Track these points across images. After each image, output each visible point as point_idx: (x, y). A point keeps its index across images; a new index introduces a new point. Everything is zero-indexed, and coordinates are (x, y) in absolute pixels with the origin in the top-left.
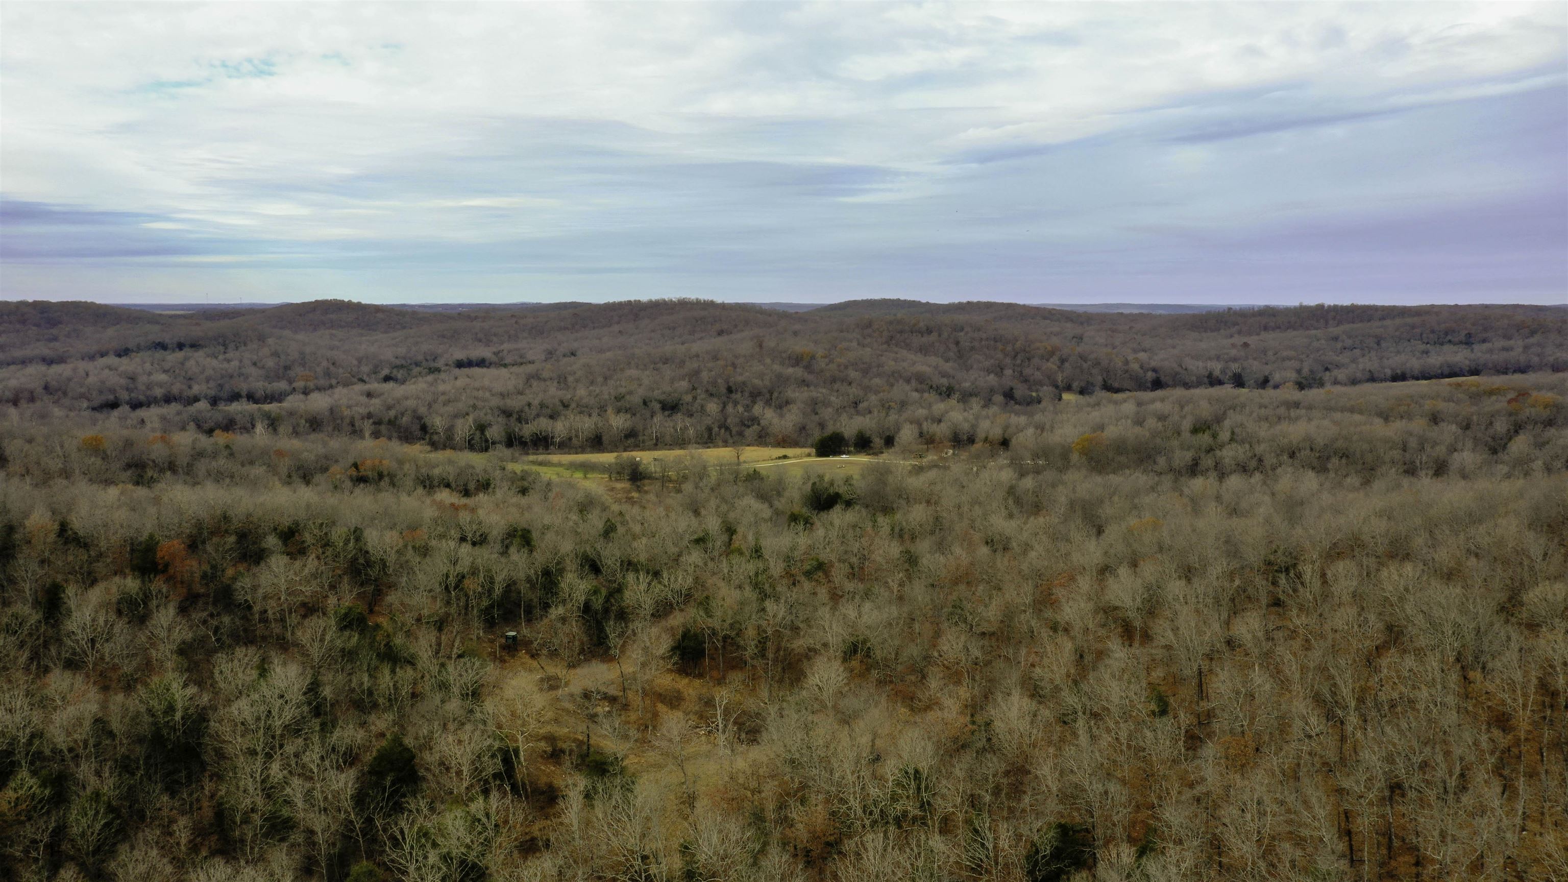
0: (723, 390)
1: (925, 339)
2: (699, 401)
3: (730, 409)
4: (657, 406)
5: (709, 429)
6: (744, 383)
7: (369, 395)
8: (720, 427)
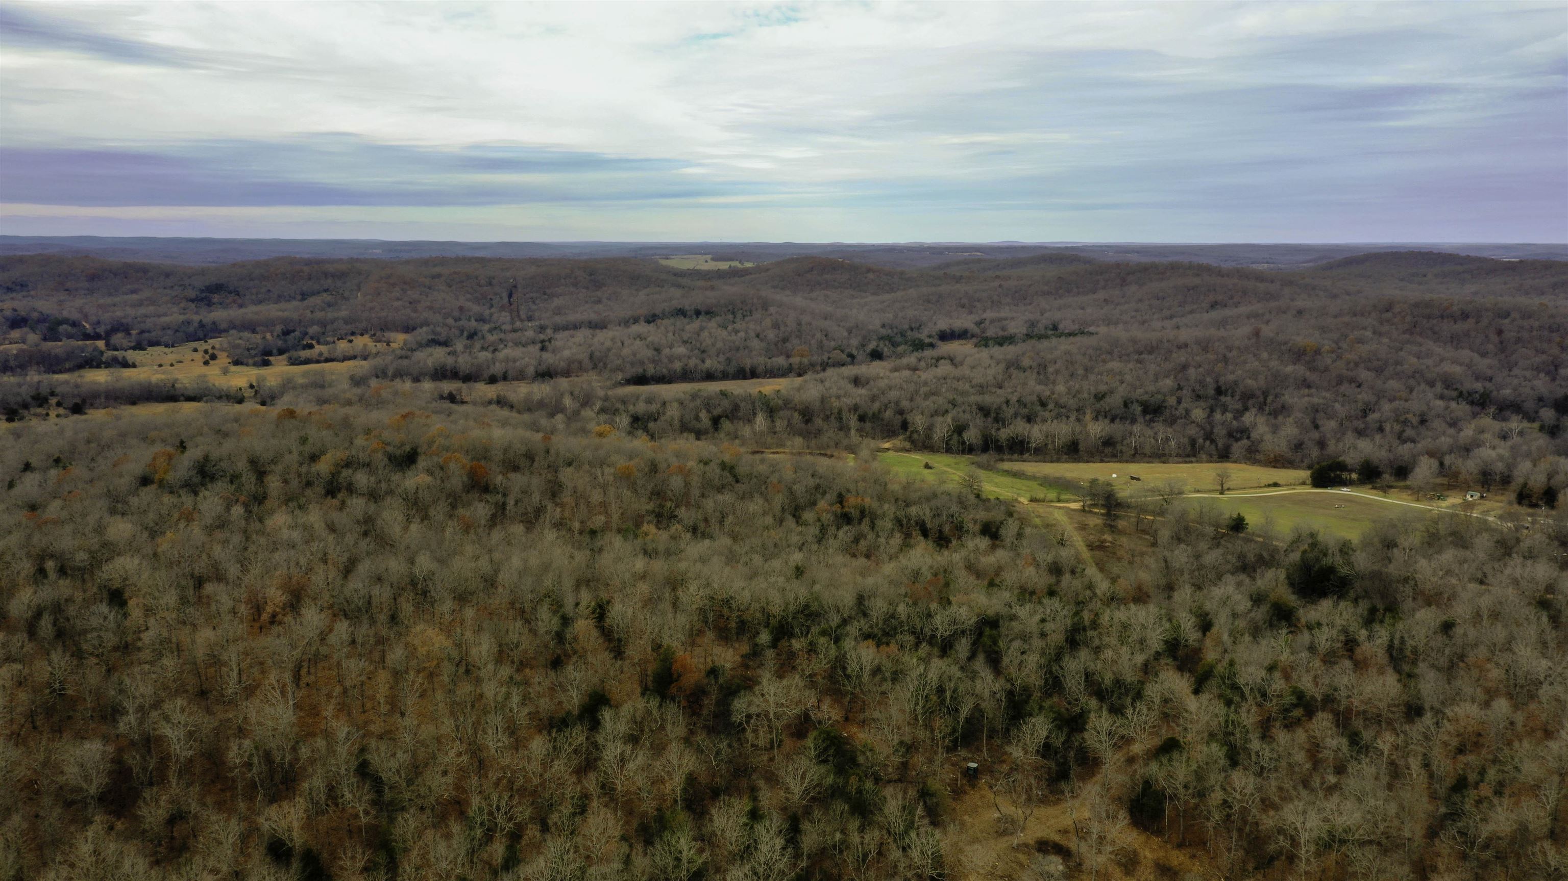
0: (1212, 392)
1: (1460, 327)
2: (1184, 405)
3: (1218, 416)
4: (1138, 409)
5: (1193, 442)
6: (1236, 383)
7: (857, 381)
8: (1205, 440)
